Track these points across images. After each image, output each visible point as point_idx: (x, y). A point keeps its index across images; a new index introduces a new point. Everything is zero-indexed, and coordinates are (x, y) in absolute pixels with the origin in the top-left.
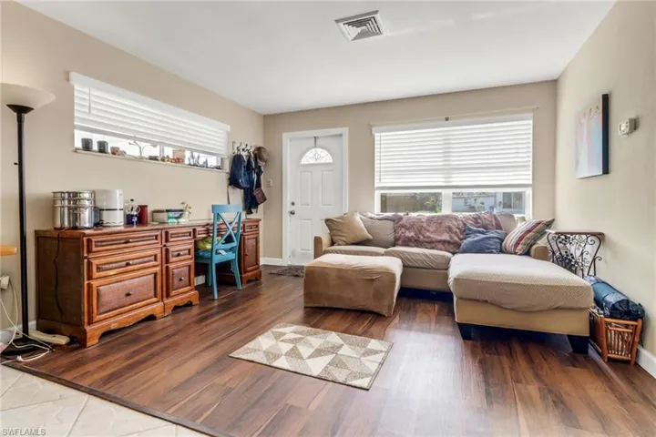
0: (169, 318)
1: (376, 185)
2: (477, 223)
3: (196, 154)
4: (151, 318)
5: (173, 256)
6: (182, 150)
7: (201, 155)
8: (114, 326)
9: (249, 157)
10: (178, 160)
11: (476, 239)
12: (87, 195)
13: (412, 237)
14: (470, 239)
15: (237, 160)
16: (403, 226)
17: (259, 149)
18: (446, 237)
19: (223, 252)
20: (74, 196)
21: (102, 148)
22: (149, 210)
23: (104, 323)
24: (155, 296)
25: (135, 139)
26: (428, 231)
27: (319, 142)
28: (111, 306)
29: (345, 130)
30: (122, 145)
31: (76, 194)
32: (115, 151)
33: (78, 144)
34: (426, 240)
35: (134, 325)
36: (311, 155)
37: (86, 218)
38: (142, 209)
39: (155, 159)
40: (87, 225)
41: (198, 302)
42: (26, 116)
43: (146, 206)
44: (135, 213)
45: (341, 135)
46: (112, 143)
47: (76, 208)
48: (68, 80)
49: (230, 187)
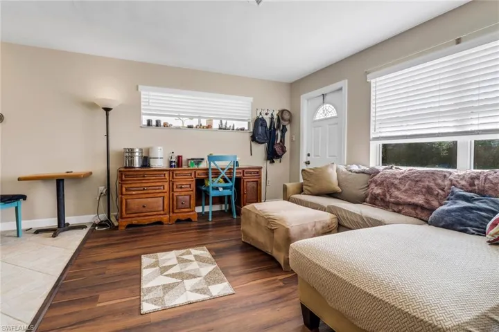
0: (173, 226)
1: (372, 136)
2: (472, 184)
3: (224, 122)
4: (160, 223)
5: (177, 188)
6: (210, 120)
7: (228, 121)
8: (134, 222)
9: (272, 118)
10: (209, 127)
11: (454, 206)
12: (137, 150)
13: (379, 194)
14: (445, 207)
15: (259, 122)
16: (375, 182)
17: (282, 112)
18: (419, 200)
19: (221, 189)
20: (132, 151)
21: (158, 124)
22: (184, 159)
23: (130, 219)
24: (163, 210)
25: (179, 116)
26: (399, 189)
27: (327, 98)
28: (134, 211)
29: (344, 84)
30: (170, 121)
31: (132, 149)
32: (165, 125)
33: (145, 123)
34: (392, 200)
35: (148, 225)
36: (322, 112)
37: (137, 163)
38: (179, 158)
39: (190, 127)
40: (137, 166)
41: (196, 220)
42: (110, 112)
43: (181, 156)
44: (174, 160)
45: (341, 89)
46: (163, 120)
47: (132, 157)
48: (137, 89)
49: (253, 143)
